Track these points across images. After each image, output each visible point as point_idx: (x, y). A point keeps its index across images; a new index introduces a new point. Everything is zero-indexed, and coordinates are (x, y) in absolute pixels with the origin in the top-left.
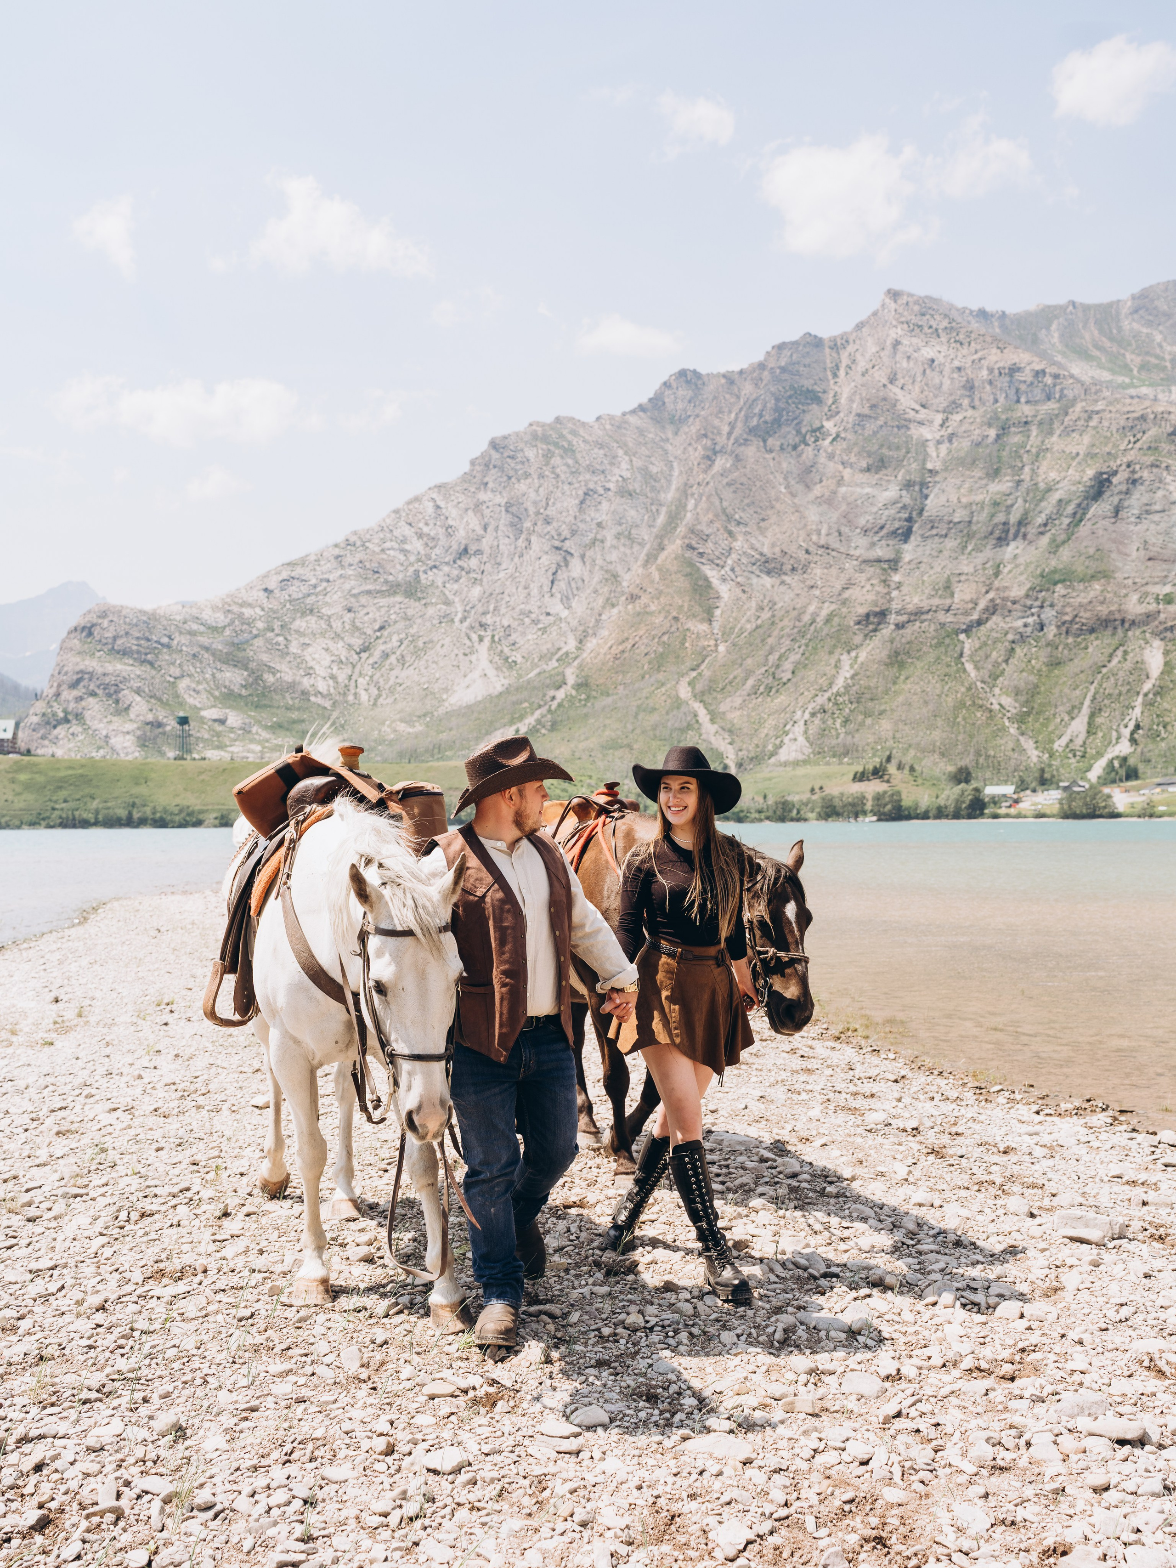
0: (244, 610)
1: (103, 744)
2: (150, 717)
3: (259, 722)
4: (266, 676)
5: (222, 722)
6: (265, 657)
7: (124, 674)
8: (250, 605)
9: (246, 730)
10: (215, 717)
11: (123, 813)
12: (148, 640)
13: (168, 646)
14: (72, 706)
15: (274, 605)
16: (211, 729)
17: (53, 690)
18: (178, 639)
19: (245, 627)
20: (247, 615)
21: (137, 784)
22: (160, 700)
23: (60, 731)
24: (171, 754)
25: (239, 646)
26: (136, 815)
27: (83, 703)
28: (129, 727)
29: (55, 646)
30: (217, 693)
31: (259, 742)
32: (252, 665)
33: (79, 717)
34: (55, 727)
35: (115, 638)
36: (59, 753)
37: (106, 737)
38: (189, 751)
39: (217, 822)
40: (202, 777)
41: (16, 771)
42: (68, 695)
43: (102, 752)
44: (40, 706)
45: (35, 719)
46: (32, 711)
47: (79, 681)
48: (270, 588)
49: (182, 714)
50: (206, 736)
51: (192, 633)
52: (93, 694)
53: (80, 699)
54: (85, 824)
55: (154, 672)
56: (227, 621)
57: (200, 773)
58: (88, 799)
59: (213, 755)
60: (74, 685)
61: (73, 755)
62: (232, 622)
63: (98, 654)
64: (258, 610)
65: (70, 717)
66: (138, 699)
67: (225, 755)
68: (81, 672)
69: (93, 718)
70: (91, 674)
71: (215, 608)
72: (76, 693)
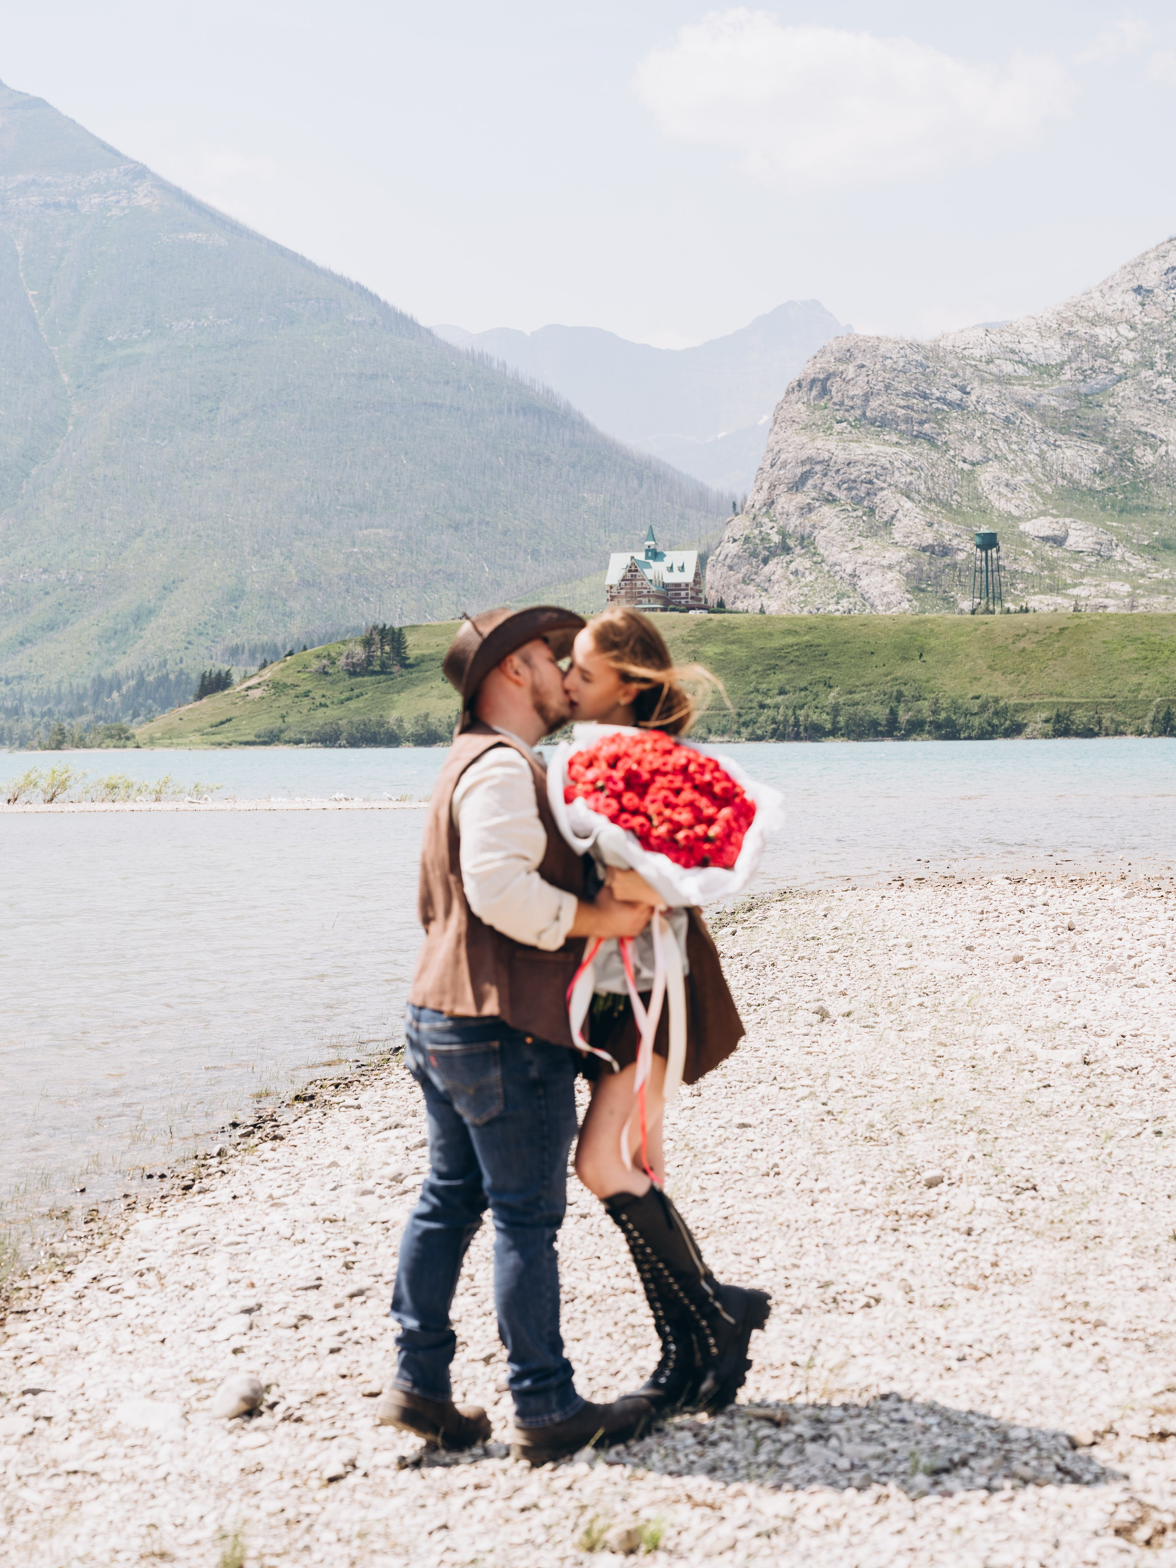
0: (1098, 331)
1: (846, 588)
2: (929, 538)
3: (1128, 540)
4: (1139, 452)
5: (1058, 541)
6: (1136, 417)
7: (883, 461)
8: (1109, 321)
9: (1102, 556)
10: (1047, 532)
11: (880, 712)
12: (925, 397)
13: (960, 406)
14: (794, 521)
15: (1154, 315)
16: (1037, 556)
17: (764, 494)
18: (977, 391)
19: (1100, 362)
20: (1103, 340)
21: (904, 659)
22: (945, 505)
23: (776, 568)
24: (966, 605)
25: (1087, 400)
26: (904, 717)
27: (813, 517)
28: (894, 556)
29: (766, 419)
30: (1048, 489)
31: (1126, 577)
32: (1115, 433)
33: (806, 541)
34: (765, 561)
35: (867, 397)
36: (773, 607)
37: (853, 575)
38: (999, 598)
39: (1049, 727)
40: (1021, 645)
41: (699, 641)
42: (787, 503)
43: (845, 603)
44: (740, 526)
45: (733, 549)
46: (727, 534)
47: (804, 478)
48: (1145, 286)
49: (984, 530)
50: (1029, 569)
51: (1004, 380)
52: (830, 500)
53: (810, 509)
54: (816, 733)
55: (935, 455)
56: (1068, 352)
57: (1019, 637)
58: (821, 687)
59: (1040, 602)
60: (797, 486)
61: (796, 609)
62: (1076, 354)
63: (838, 427)
64: (1124, 329)
65: (791, 543)
66: (908, 504)
67: (1065, 604)
68: (810, 460)
69: (830, 542)
70: (826, 463)
71: (1043, 331)
72: (801, 499)
